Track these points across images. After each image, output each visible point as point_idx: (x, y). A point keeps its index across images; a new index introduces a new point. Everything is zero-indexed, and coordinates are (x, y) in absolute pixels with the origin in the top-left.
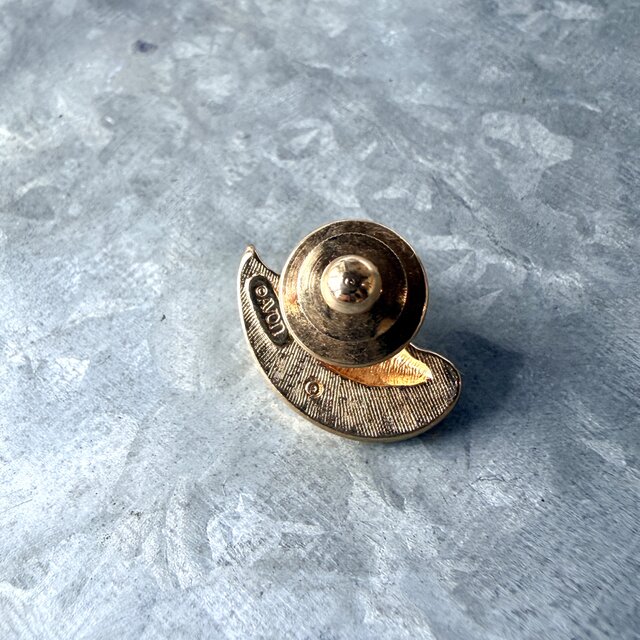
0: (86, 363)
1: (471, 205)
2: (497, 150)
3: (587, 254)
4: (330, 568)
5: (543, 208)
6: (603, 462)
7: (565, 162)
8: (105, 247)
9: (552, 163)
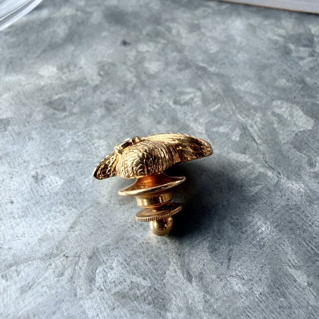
0: (63, 180)
1: (258, 142)
2: (276, 118)
3: (310, 176)
4: (149, 304)
5: (293, 150)
6: (295, 281)
7: (309, 130)
8: (85, 129)
9: (302, 129)
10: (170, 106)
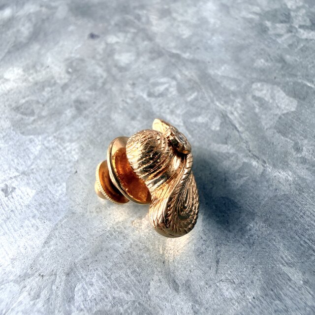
1: (240, 130)
2: (257, 102)
3: (297, 162)
5: (277, 135)
7: (292, 112)
9: (285, 112)
10: (144, 99)
